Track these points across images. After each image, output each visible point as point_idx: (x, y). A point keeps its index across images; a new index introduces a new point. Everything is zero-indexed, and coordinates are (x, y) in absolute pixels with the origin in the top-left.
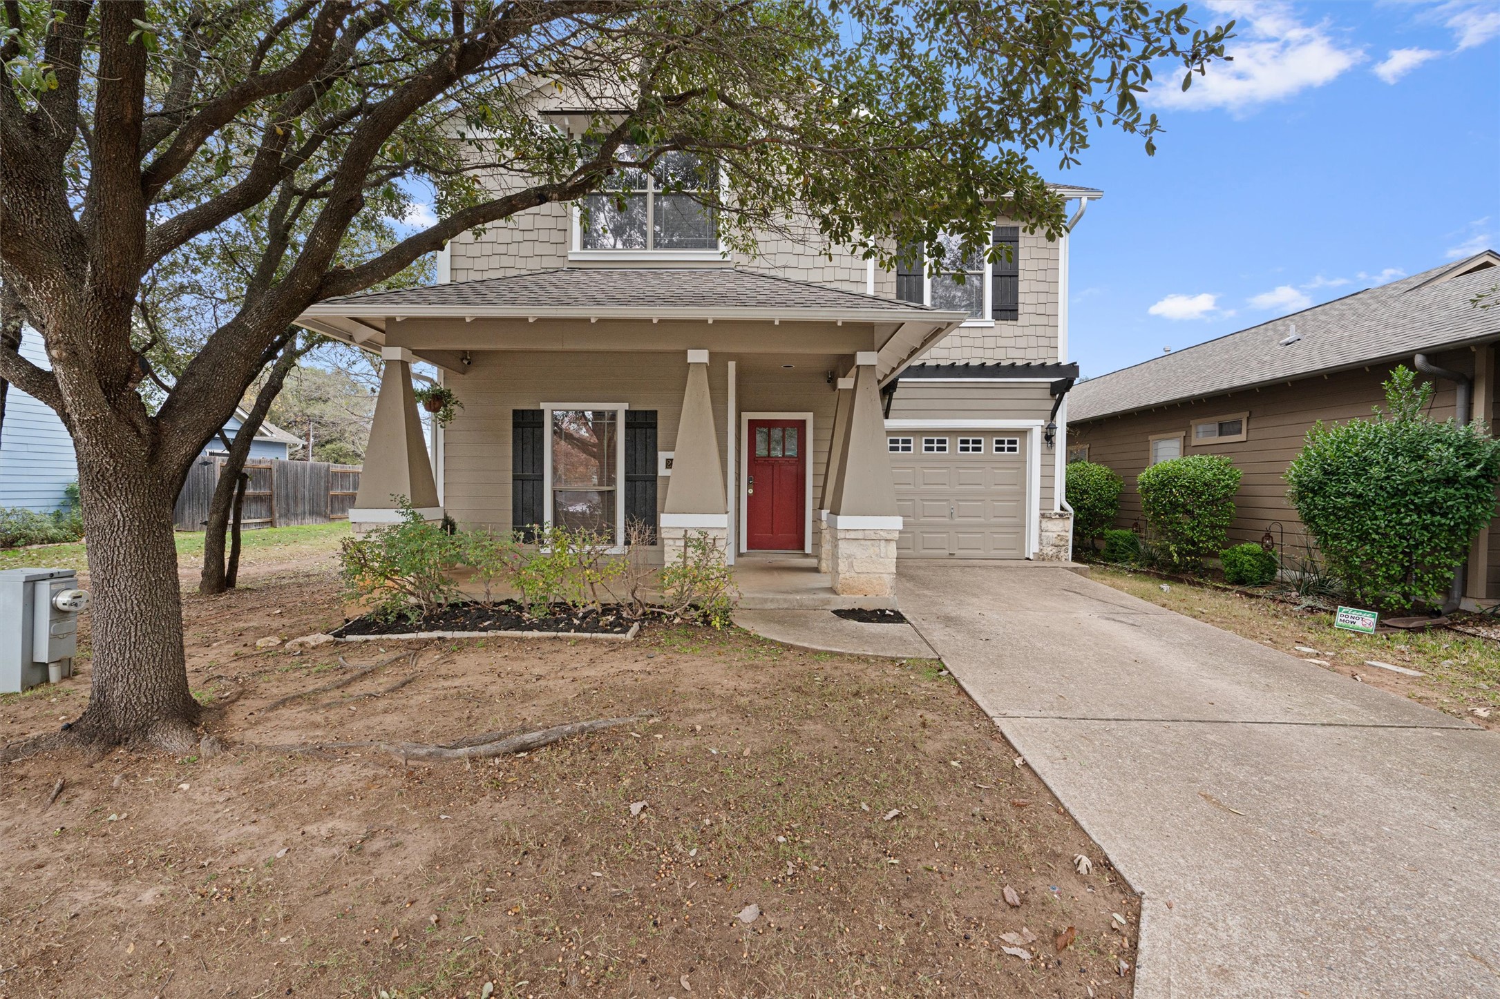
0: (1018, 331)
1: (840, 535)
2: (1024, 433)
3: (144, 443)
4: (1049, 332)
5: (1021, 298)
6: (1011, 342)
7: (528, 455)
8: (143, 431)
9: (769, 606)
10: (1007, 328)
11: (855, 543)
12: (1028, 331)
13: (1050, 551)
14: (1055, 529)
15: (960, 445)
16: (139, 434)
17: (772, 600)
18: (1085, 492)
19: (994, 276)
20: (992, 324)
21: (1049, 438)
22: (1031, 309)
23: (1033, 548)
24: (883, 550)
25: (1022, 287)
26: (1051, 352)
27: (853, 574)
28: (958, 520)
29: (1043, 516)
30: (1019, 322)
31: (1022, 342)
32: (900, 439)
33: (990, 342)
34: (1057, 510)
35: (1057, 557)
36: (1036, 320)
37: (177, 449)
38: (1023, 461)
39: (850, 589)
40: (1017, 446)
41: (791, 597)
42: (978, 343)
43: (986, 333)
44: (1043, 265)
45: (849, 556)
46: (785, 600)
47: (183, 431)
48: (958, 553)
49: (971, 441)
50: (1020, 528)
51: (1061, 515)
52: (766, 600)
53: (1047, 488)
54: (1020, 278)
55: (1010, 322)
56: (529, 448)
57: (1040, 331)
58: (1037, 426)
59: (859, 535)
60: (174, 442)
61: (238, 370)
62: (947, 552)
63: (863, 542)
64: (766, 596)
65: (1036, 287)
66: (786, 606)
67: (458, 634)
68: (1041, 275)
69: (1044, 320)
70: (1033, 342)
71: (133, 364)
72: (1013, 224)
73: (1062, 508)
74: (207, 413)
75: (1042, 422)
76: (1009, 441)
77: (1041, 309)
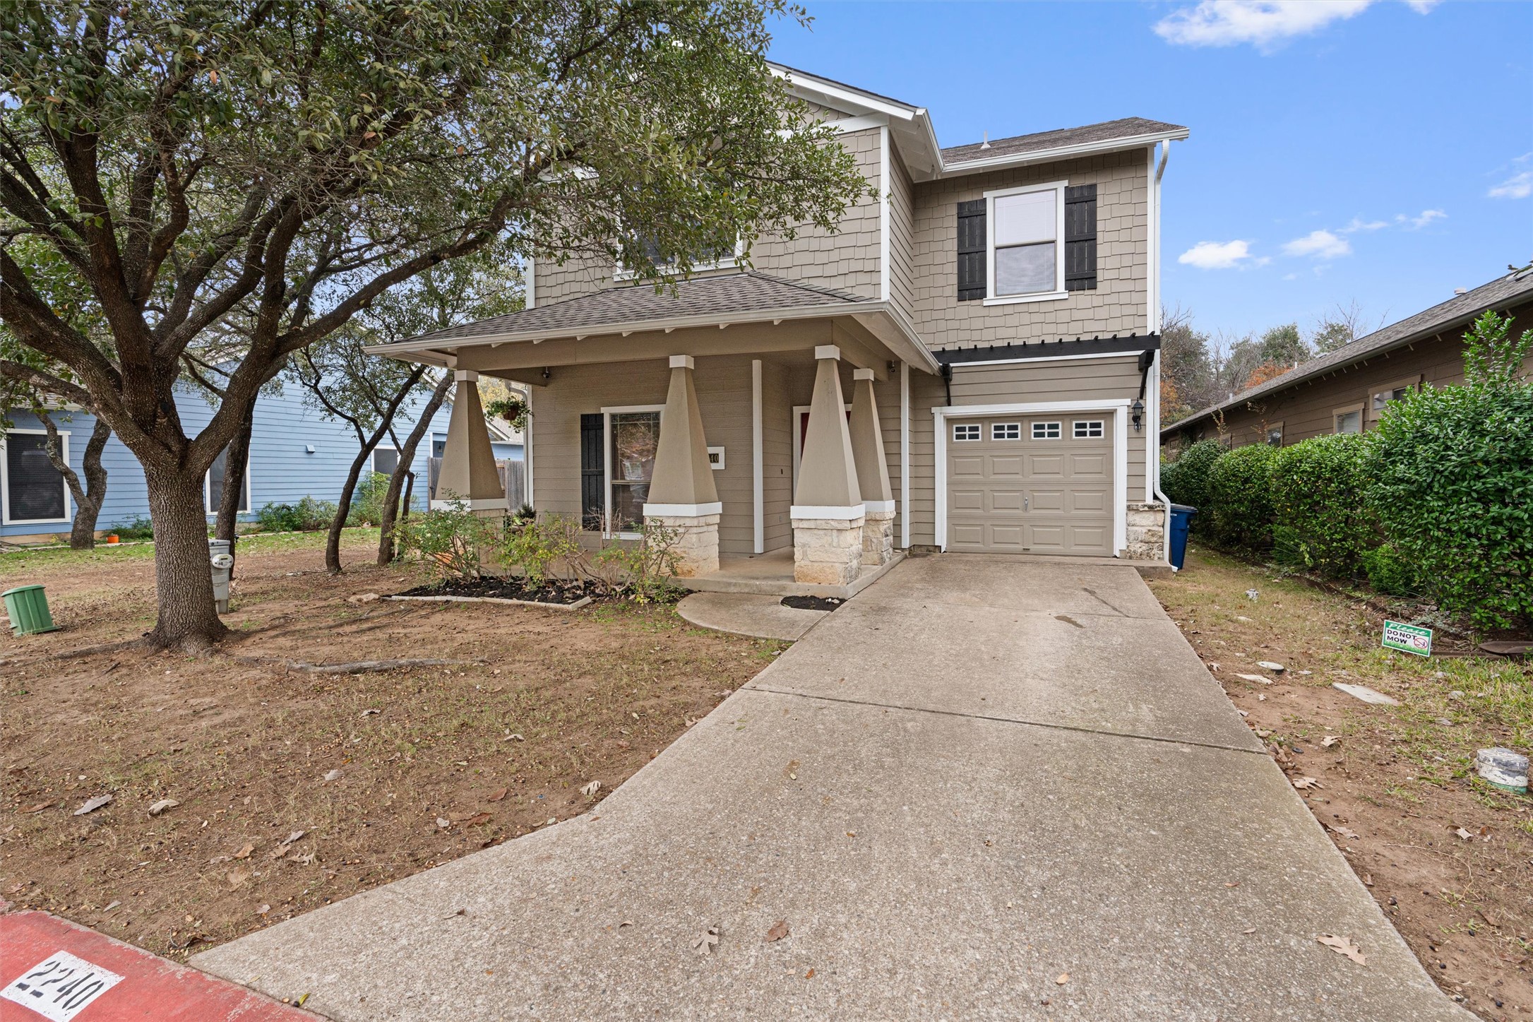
0: (1097, 301)
1: (794, 525)
2: (1110, 414)
3: (175, 456)
4: (1136, 298)
5: (1100, 264)
6: (1090, 314)
7: (593, 453)
8: (174, 449)
9: (732, 589)
10: (1083, 298)
11: (809, 532)
12: (1108, 300)
13: (1139, 548)
14: (1144, 522)
15: (1033, 431)
16: (170, 451)
17: (735, 585)
18: (1247, 480)
19: (1066, 242)
20: (1066, 296)
21: (1137, 418)
22: (1113, 274)
23: (1120, 544)
24: (835, 540)
25: (1101, 250)
26: (1139, 322)
27: (808, 563)
28: (1033, 512)
29: (1129, 509)
30: (1099, 291)
31: (1102, 313)
32: (967, 426)
33: (1064, 316)
34: (1149, 500)
35: (1148, 555)
36: (1118, 286)
37: (199, 460)
38: (1109, 447)
39: (805, 577)
40: (1102, 429)
41: (752, 582)
42: (1050, 318)
43: (1058, 306)
44: (1127, 223)
45: (804, 545)
46: (746, 585)
47: (202, 448)
48: (1033, 548)
49: (1046, 425)
50: (1108, 521)
51: (1151, 508)
52: (729, 584)
53: (1136, 476)
54: (1099, 240)
55: (1087, 292)
56: (593, 447)
57: (1124, 298)
58: (1122, 406)
59: (811, 524)
60: (198, 455)
61: (234, 405)
62: (1020, 547)
63: (816, 531)
64: (729, 580)
65: (1118, 248)
66: (746, 590)
67: (460, 599)
68: (1124, 235)
69: (1129, 286)
70: (1116, 311)
71: (156, 407)
72: (1088, 181)
73: (1155, 497)
74: (217, 435)
75: (1128, 402)
76: (1092, 424)
77: (1125, 274)
